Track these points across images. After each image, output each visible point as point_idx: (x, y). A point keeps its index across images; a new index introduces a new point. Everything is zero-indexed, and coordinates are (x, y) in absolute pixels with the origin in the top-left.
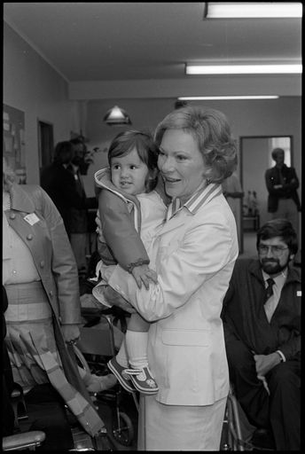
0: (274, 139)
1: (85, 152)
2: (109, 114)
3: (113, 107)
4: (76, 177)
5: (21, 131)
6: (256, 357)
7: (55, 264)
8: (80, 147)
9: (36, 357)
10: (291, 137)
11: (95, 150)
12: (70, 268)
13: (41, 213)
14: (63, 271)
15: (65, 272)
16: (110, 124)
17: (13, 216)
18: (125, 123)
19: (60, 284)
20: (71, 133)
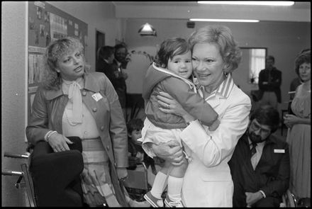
0: (253, 50)
1: (126, 53)
2: (142, 28)
3: (145, 24)
4: (119, 69)
5: (85, 37)
6: (247, 194)
7: (112, 126)
8: (123, 50)
9: (98, 187)
10: (266, 49)
11: (133, 52)
12: (122, 129)
13: (104, 92)
14: (117, 132)
15: (118, 132)
16: (142, 35)
17: (85, 93)
18: (152, 35)
19: (115, 140)
20: (116, 40)
